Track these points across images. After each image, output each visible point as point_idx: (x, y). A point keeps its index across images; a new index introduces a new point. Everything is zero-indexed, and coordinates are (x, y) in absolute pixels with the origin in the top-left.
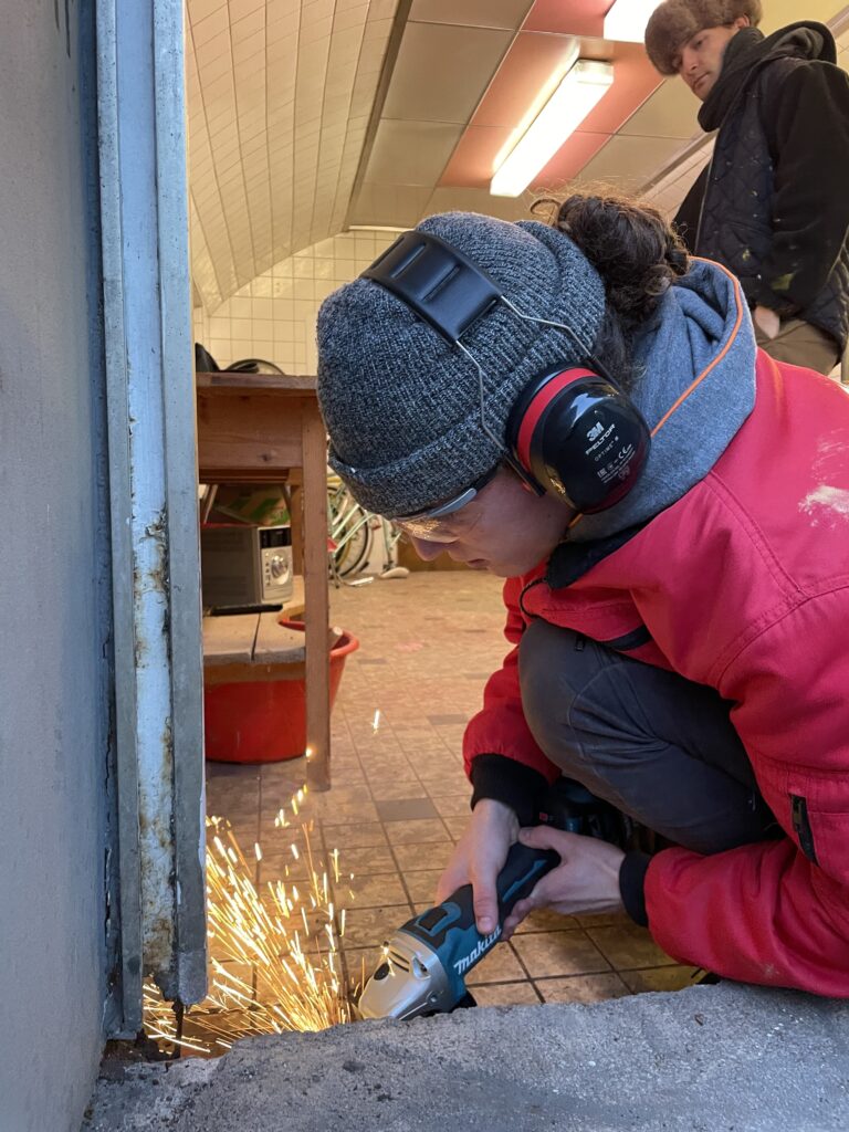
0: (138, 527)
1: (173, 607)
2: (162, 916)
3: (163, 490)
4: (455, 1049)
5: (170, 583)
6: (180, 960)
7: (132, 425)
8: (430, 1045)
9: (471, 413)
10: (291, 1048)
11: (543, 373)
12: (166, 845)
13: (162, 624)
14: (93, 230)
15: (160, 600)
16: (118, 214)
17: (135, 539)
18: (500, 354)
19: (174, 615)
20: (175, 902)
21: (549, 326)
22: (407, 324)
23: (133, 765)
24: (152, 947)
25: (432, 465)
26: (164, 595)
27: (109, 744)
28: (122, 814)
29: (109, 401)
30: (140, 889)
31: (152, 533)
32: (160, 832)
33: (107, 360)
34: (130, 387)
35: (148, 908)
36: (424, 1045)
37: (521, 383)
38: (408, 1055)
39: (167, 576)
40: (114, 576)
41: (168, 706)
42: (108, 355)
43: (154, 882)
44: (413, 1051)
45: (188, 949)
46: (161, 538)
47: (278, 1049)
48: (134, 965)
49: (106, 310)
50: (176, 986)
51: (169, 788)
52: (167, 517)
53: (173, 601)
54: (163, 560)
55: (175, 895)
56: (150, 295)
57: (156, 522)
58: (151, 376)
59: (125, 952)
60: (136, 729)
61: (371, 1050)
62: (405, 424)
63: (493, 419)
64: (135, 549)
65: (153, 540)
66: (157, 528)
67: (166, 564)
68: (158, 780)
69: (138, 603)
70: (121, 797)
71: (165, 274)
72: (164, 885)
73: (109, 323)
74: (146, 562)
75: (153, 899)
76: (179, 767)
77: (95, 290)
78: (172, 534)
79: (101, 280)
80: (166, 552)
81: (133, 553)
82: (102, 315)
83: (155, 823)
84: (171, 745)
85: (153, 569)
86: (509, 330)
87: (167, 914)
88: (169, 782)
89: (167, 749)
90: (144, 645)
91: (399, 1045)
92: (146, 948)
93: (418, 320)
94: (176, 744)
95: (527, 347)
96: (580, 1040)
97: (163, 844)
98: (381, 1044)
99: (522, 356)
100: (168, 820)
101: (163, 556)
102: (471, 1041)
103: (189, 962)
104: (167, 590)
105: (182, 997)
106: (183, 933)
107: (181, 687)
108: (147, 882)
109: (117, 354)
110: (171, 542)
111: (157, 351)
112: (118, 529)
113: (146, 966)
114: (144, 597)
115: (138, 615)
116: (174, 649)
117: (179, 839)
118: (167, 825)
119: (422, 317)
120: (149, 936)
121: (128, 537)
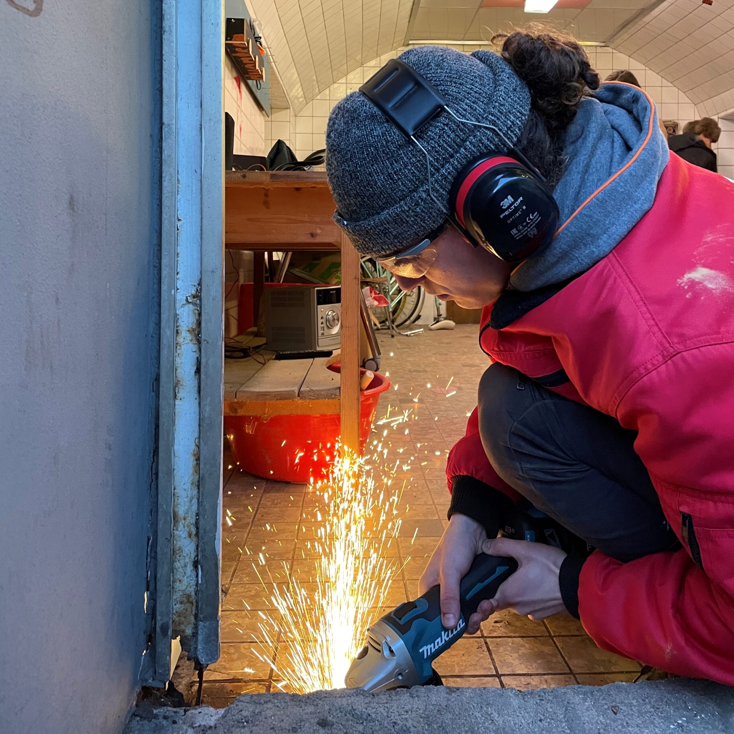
0: (181, 297)
1: (203, 355)
2: (187, 592)
3: (200, 270)
4: (407, 716)
5: (201, 337)
6: (200, 627)
7: (179, 224)
8: (388, 712)
9: (422, 186)
10: (279, 705)
11: (476, 159)
12: (193, 536)
13: (195, 368)
14: (157, 90)
15: (194, 350)
16: (174, 79)
17: (178, 305)
18: (443, 145)
19: (203, 361)
20: (197, 581)
21: (480, 127)
22: (380, 123)
23: (170, 472)
24: (179, 616)
25: (395, 221)
26: (197, 346)
27: (153, 456)
28: (160, 510)
29: (163, 207)
30: (172, 570)
31: (190, 301)
32: (188, 526)
33: (163, 179)
34: (179, 197)
35: (177, 585)
36: (383, 711)
37: (459, 166)
38: (369, 718)
39: (199, 333)
40: (162, 331)
41: (197, 429)
42: (163, 175)
43: (183, 565)
44: (374, 716)
45: (205, 619)
46: (196, 304)
47: (269, 705)
48: (165, 629)
49: (164, 144)
50: (196, 648)
51: (196, 492)
52: (201, 289)
53: (203, 350)
54: (197, 321)
55: (197, 576)
56: (195, 132)
57: (194, 292)
58: (194, 190)
59: (159, 618)
60: (173, 446)
61: (341, 712)
62: (377, 192)
63: (438, 190)
64: (178, 312)
65: (191, 306)
66: (194, 297)
67: (199, 323)
68: (188, 486)
69: (178, 351)
70: (160, 496)
71: (205, 118)
72: (190, 568)
73: (165, 154)
74: (186, 321)
75: (181, 578)
76: (203, 477)
77: (157, 130)
78: (204, 302)
79: (161, 124)
80: (200, 314)
81: (176, 315)
82: (161, 147)
83: (185, 519)
84: (198, 459)
85: (190, 326)
86: (450, 129)
87: (191, 590)
88: (196, 487)
89: (195, 462)
90: (181, 383)
91: (364, 710)
92: (174, 617)
93: (387, 121)
94: (202, 459)
95: (464, 141)
96: (510, 718)
97: (190, 535)
98: (350, 708)
99: (459, 146)
100: (194, 517)
101: (197, 317)
102: (421, 711)
103: (205, 630)
104: (199, 342)
105: (200, 657)
106: (202, 606)
107: (206, 415)
108: (177, 565)
109: (170, 174)
110: (203, 309)
111: (199, 171)
112: (166, 298)
113: (173, 631)
114: (183, 347)
115: (178, 360)
116: (202, 387)
117: (201, 531)
118: (193, 521)
119: (390, 119)
120: (178, 607)
121: (173, 303)
